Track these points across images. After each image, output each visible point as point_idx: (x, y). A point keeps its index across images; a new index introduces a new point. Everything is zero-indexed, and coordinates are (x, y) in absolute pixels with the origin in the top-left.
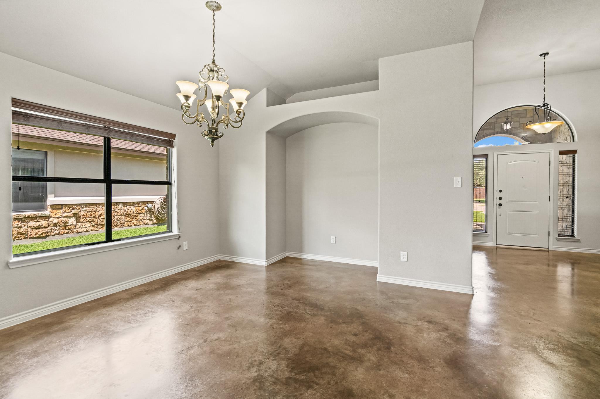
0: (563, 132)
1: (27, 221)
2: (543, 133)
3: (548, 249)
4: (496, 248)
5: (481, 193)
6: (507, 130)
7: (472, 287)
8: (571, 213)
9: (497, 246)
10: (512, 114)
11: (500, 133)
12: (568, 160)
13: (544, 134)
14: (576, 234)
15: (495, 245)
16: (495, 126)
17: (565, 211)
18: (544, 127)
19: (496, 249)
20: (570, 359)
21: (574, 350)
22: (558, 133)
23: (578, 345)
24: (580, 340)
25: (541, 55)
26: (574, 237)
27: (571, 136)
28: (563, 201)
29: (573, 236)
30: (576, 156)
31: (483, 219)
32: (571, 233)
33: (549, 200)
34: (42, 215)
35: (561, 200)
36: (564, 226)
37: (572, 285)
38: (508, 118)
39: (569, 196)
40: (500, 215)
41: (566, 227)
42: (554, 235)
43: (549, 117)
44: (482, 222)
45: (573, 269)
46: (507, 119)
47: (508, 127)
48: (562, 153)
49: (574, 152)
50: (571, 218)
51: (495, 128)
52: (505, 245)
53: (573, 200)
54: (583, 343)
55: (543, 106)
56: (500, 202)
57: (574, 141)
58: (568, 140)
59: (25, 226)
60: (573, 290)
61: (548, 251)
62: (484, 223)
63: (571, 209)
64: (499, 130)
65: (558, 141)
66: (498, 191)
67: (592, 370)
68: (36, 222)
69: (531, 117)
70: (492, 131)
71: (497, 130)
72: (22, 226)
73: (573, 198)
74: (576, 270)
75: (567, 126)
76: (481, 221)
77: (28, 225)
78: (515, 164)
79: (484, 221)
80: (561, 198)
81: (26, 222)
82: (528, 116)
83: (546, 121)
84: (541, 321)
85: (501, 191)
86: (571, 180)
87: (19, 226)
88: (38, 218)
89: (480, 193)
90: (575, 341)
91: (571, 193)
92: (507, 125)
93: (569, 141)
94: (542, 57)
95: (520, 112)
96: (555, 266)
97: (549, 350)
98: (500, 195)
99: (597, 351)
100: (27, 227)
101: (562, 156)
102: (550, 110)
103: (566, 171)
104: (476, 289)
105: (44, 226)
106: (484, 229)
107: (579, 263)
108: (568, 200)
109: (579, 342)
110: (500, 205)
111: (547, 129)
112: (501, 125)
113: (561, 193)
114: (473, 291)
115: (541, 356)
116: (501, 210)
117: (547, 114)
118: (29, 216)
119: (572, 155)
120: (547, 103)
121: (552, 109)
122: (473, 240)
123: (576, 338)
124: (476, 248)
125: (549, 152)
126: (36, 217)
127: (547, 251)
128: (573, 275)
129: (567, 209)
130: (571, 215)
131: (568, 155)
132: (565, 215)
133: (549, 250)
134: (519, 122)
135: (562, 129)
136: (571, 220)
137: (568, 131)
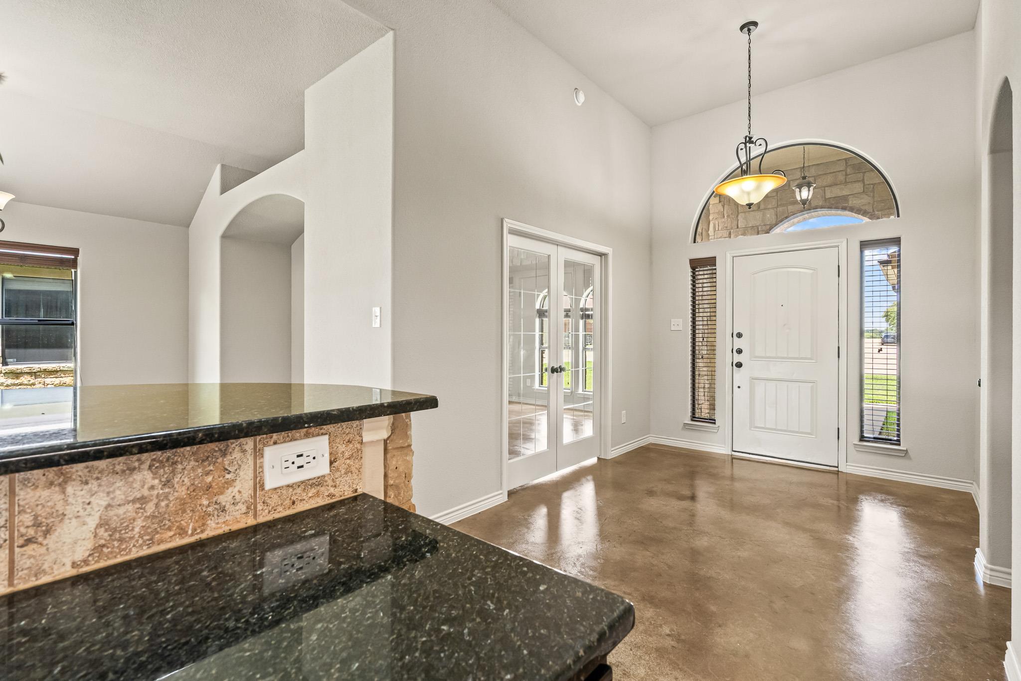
1: (43, 376)
3: (836, 469)
4: (733, 459)
9: (734, 453)
15: (730, 452)
33: (839, 356)
34: (65, 369)
40: (739, 387)
42: (850, 437)
49: (896, 241)
52: (749, 454)
56: (738, 358)
59: (40, 383)
61: (838, 474)
66: (735, 335)
68: (56, 377)
72: (36, 383)
77: (44, 382)
81: (41, 377)
85: (739, 335)
87: (31, 382)
88: (59, 373)
98: (738, 343)
100: (44, 384)
105: (67, 383)
110: (739, 365)
118: (45, 370)
126: (57, 371)
127: (835, 473)
133: (838, 471)
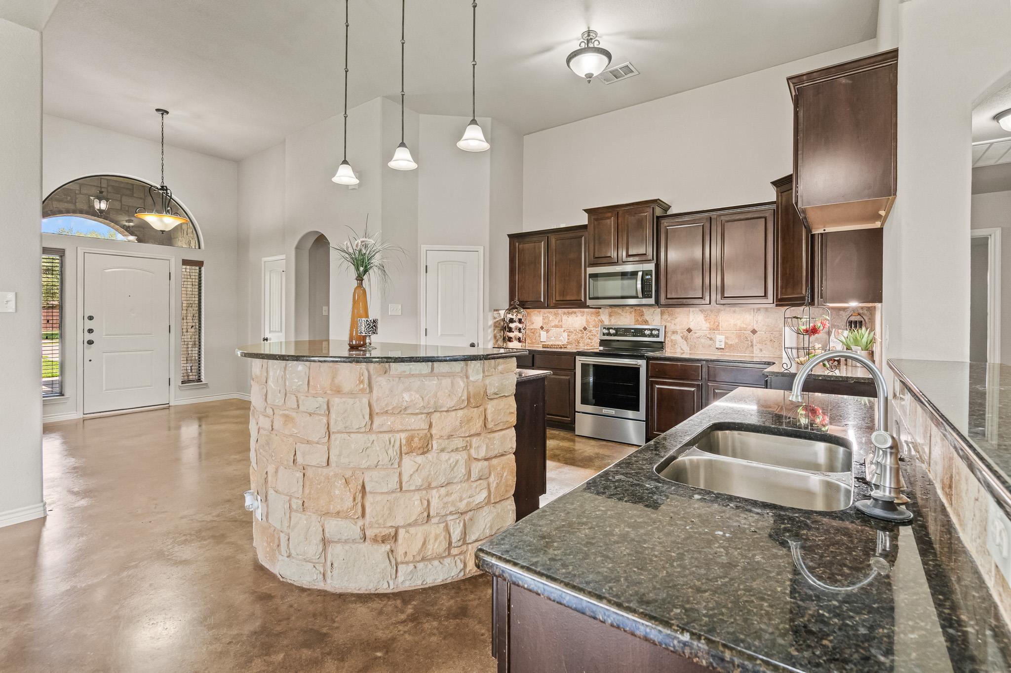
0: (185, 233)
2: (161, 231)
3: (168, 405)
4: (84, 420)
5: (51, 322)
6: (101, 211)
7: (42, 504)
8: (197, 349)
9: (85, 416)
10: (108, 186)
11: (87, 213)
12: (194, 274)
13: (163, 232)
14: (203, 377)
15: (82, 416)
16: (76, 198)
17: (190, 346)
18: (162, 221)
19: (82, 423)
20: (205, 542)
21: (209, 529)
22: (180, 233)
23: (213, 521)
24: (214, 514)
25: (158, 110)
26: (202, 381)
27: (196, 239)
28: (187, 332)
29: (199, 380)
30: (203, 269)
31: (54, 371)
32: (197, 377)
33: (170, 332)
35: (184, 330)
36: (188, 368)
37: (199, 447)
38: (103, 190)
39: (194, 324)
40: (90, 361)
41: (191, 369)
42: (177, 380)
43: (169, 208)
44: (52, 377)
45: (200, 426)
46: (101, 192)
47: (103, 205)
48: (185, 262)
49: (200, 264)
50: (196, 355)
51: (76, 203)
53: (200, 330)
54: (218, 516)
55: (160, 189)
56: (89, 337)
57: (199, 248)
58: (193, 245)
60: (200, 454)
61: (169, 408)
62: (57, 378)
63: (197, 343)
64: (85, 208)
65: (180, 244)
66: (86, 318)
67: (228, 543)
69: (141, 198)
70: (71, 206)
71: (79, 206)
73: (200, 327)
74: (204, 427)
75: (191, 225)
76: (50, 375)
78: (115, 271)
79: (58, 374)
80: (185, 327)
82: (135, 195)
83: (165, 212)
84: (166, 512)
85: (91, 318)
86: (197, 302)
89: (48, 322)
90: (209, 518)
91: (197, 321)
92: (100, 203)
93: (193, 247)
94: (159, 114)
95: (122, 185)
96: (178, 428)
97: (179, 545)
98: (89, 324)
99: (232, 518)
101: (184, 267)
102: (171, 197)
103: (190, 289)
104: (50, 504)
106: (57, 390)
107: (207, 417)
108: (193, 330)
109: (213, 516)
110: (90, 342)
111: (166, 225)
112: (89, 200)
113: (185, 321)
114: (45, 510)
115: (169, 559)
116: (91, 351)
117: (167, 204)
119: (197, 268)
120: (166, 187)
121: (173, 196)
122: (44, 412)
123: (210, 514)
124: (48, 429)
125: (169, 260)
127: (167, 408)
128: (200, 434)
129: (191, 343)
130: (197, 352)
131: (193, 267)
132: (190, 352)
133: (170, 406)
134: (121, 201)
135: (184, 227)
136: (197, 358)
137: (193, 232)
